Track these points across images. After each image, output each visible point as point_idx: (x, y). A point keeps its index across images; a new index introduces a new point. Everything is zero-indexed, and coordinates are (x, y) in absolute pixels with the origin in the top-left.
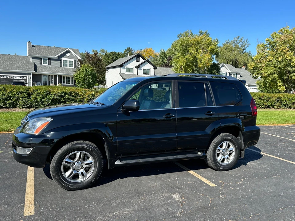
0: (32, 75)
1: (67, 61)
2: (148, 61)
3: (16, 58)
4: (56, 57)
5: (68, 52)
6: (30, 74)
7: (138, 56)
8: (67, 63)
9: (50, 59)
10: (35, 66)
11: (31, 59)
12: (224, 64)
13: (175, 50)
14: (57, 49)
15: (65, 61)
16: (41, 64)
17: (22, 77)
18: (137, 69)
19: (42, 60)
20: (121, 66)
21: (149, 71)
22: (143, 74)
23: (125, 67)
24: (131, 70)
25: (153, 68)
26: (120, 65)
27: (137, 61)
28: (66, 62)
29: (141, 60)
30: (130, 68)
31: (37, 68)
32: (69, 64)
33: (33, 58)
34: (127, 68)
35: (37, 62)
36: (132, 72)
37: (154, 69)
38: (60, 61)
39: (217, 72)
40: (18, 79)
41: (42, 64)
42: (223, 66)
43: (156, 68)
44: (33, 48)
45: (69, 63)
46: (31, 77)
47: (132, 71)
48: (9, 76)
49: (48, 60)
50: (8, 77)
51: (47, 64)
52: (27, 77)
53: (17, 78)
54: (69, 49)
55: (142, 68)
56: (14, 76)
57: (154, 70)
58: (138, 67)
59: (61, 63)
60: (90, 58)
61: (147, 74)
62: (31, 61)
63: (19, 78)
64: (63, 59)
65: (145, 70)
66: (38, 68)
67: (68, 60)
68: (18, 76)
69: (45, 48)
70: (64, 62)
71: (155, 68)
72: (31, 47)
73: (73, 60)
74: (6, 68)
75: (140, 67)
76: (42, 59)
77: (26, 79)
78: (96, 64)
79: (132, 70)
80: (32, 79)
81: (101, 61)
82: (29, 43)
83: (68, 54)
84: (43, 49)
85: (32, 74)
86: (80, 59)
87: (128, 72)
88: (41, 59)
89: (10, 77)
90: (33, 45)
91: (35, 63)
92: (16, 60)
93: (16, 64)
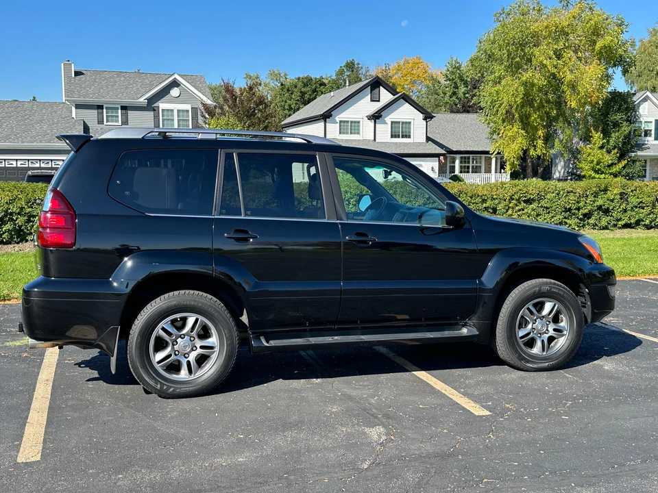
1: (172, 111)
2: (406, 98)
3: (32, 109)
4: (143, 100)
5: (175, 84)
7: (376, 84)
8: (173, 115)
9: (124, 108)
10: (86, 129)
11: (74, 109)
12: (648, 93)
13: (490, 57)
14: (144, 79)
15: (168, 110)
16: (100, 122)
17: (52, 160)
18: (371, 124)
19: (105, 110)
20: (326, 116)
21: (410, 128)
22: (392, 137)
23: (338, 119)
24: (354, 126)
25: (421, 116)
26: (321, 115)
27: (372, 101)
28: (170, 113)
29: (386, 96)
30: (352, 122)
32: (179, 121)
33: (78, 106)
34: (344, 122)
35: (91, 116)
36: (358, 133)
37: (425, 119)
38: (154, 110)
39: (627, 121)
40: (40, 168)
41: (105, 123)
42: (646, 99)
43: (432, 117)
44: (78, 77)
45: (178, 116)
47: (359, 130)
48: (17, 160)
49: (120, 111)
50: (14, 163)
51: (117, 121)
52: (63, 160)
53: (38, 165)
54: (176, 76)
55: (389, 119)
56: (28, 160)
57: (425, 122)
58: (376, 117)
59: (156, 117)
60: (234, 97)
61: (403, 137)
62: (74, 116)
63: (43, 165)
64: (162, 105)
65: (397, 125)
67: (176, 107)
68: (40, 160)
69: (110, 78)
70: (165, 113)
71: (428, 117)
72: (73, 76)
73: (188, 107)
74: (7, 138)
75: (381, 116)
76: (103, 109)
78: (253, 114)
79: (359, 126)
81: (266, 106)
82: (67, 67)
83: (175, 92)
84: (106, 79)
86: (209, 102)
87: (347, 133)
88: (100, 107)
89: (19, 163)
90: (78, 70)
91: (84, 122)
92: (34, 114)
93: (33, 126)
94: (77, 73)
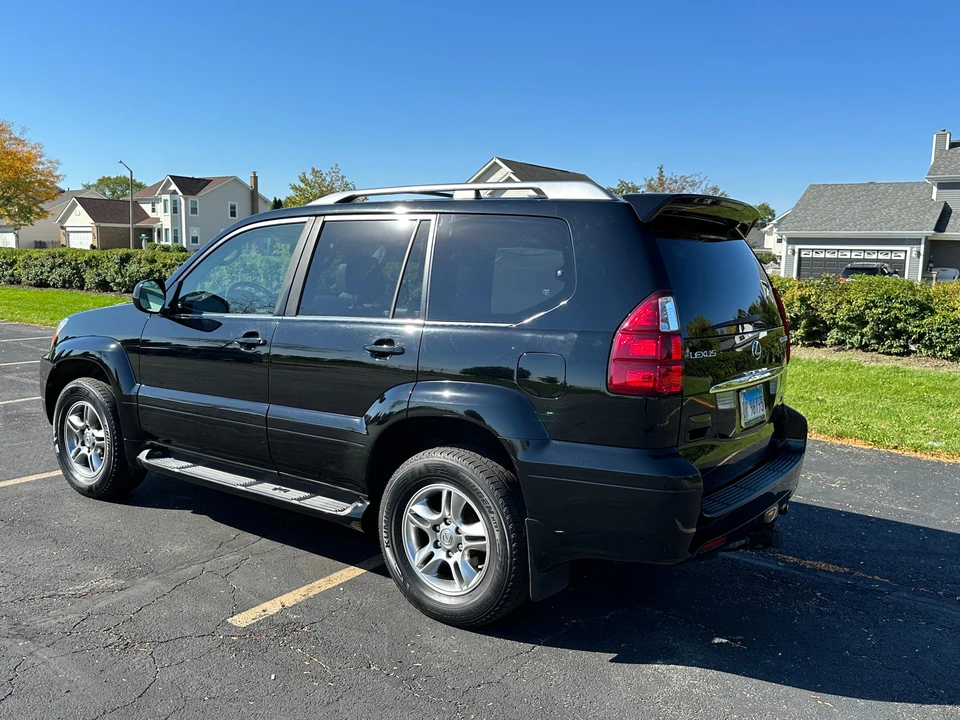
0: (922, 246)
3: (887, 192)
6: (917, 242)
10: (946, 213)
11: (935, 189)
17: (892, 251)
31: (951, 221)
33: (942, 186)
35: (956, 197)
40: (864, 260)
44: (952, 150)
46: (919, 253)
48: (851, 251)
50: (848, 254)
52: (906, 252)
53: (874, 257)
56: (865, 251)
62: (934, 197)
63: (881, 257)
66: (956, 220)
68: (878, 251)
72: (947, 148)
74: (842, 226)
77: (903, 258)
80: (922, 258)
82: (941, 137)
85: (923, 241)
89: (854, 254)
90: (954, 140)
91: (946, 203)
92: (886, 198)
93: (880, 211)
94: (953, 145)
